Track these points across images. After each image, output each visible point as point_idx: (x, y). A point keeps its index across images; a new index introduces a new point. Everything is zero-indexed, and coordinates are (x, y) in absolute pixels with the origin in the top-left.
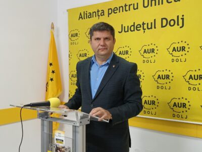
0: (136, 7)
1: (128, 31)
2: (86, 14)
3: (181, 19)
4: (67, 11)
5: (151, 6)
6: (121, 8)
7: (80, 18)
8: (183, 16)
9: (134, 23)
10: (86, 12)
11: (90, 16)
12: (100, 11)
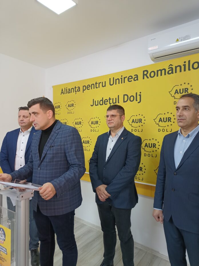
0: (104, 85)
1: (98, 105)
2: (67, 90)
3: (139, 95)
4: (53, 87)
5: (116, 84)
6: (93, 86)
7: (62, 93)
8: (140, 93)
9: (103, 98)
10: (67, 88)
11: (69, 91)
12: (77, 87)
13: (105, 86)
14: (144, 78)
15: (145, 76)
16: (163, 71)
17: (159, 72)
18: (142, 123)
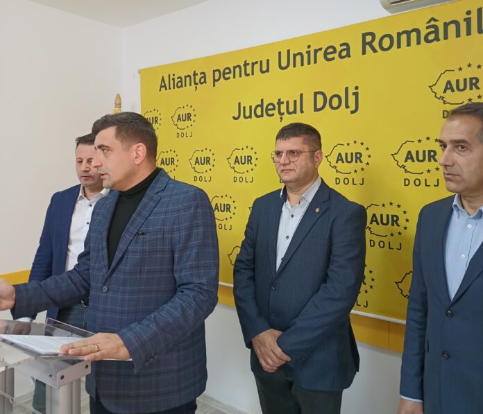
0: (264, 68)
1: (250, 117)
2: (173, 79)
4: (140, 72)
5: (294, 66)
6: (237, 69)
7: (161, 87)
9: (262, 100)
10: (174, 75)
11: (180, 83)
12: (199, 74)
13: (268, 70)
14: (364, 53)
15: (368, 47)
16: (414, 35)
17: (404, 37)
18: (361, 162)
